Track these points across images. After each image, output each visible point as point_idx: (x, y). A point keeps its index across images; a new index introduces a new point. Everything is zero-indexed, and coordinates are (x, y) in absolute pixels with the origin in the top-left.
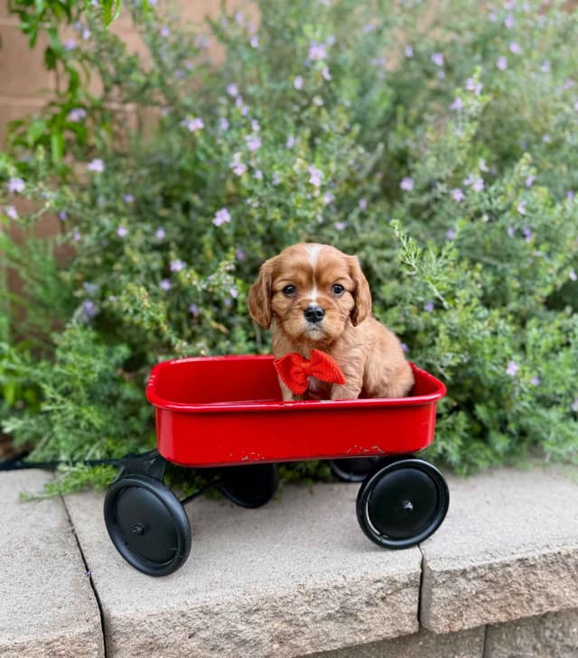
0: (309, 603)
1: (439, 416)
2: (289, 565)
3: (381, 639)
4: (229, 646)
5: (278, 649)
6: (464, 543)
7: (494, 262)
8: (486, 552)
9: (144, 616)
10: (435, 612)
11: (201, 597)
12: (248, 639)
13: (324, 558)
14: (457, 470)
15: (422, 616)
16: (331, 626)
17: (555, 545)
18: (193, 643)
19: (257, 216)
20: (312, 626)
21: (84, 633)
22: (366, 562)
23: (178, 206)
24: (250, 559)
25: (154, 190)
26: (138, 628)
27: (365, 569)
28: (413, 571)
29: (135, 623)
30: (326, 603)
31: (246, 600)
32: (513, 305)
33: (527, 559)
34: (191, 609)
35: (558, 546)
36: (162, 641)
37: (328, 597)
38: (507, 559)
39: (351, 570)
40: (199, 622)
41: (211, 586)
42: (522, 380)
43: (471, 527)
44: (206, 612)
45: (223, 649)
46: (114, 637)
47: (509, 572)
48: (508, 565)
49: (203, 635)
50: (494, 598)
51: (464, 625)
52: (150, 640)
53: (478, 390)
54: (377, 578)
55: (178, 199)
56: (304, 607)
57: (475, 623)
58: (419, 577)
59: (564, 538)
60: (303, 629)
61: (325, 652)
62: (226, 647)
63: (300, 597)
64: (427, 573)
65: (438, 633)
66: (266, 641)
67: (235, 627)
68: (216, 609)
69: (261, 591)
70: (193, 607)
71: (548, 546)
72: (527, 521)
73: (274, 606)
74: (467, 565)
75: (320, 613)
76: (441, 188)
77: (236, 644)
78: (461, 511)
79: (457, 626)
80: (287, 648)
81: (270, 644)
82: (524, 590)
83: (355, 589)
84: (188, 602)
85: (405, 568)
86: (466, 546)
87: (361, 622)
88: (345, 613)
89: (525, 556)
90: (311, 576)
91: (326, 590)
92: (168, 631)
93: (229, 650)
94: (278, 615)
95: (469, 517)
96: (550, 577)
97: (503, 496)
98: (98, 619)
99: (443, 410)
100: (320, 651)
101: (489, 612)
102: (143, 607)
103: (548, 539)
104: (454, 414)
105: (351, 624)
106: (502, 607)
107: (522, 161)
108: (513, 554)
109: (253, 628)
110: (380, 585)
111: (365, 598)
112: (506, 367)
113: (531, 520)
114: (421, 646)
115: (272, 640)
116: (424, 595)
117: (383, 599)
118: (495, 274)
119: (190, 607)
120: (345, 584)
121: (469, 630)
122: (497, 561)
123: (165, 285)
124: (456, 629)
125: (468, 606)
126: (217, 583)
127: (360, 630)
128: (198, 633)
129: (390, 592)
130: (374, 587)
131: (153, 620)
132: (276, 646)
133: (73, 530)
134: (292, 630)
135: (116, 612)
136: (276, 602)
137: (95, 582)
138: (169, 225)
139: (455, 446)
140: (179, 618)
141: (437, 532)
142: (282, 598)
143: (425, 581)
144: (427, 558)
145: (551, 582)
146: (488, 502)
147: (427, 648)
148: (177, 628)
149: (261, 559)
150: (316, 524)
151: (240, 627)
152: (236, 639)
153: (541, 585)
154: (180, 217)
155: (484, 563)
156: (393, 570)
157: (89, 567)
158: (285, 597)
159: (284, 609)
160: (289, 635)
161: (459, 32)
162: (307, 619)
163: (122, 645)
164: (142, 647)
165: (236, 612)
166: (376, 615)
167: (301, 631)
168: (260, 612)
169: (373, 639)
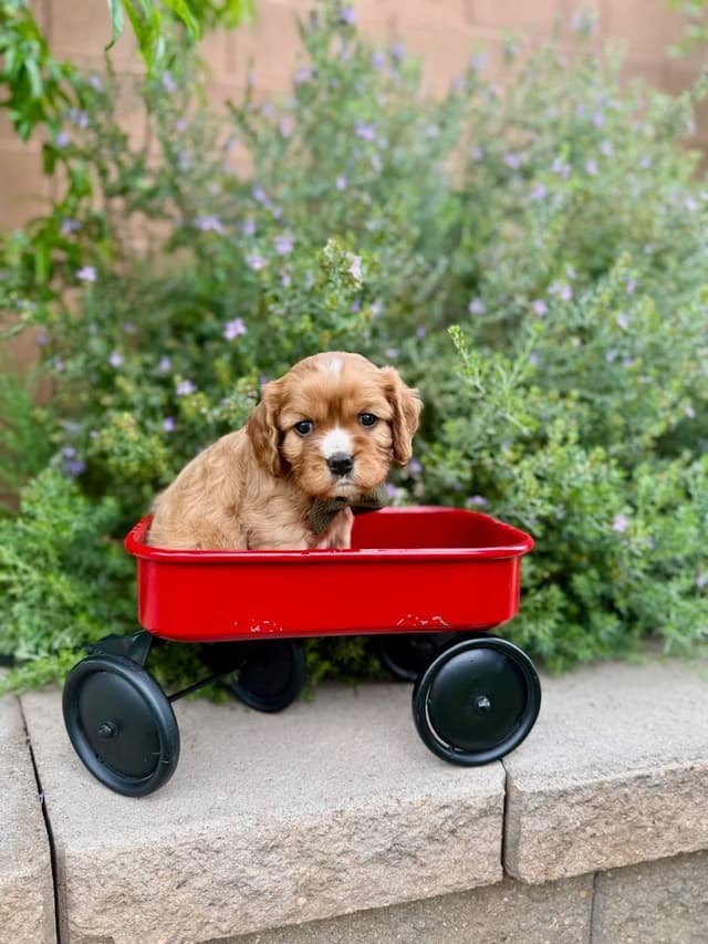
0: (350, 838)
1: (524, 592)
2: (321, 785)
3: (450, 891)
4: (235, 899)
5: (304, 905)
6: (562, 756)
7: (589, 395)
8: (593, 766)
9: (114, 854)
10: (525, 852)
11: (196, 827)
12: (262, 890)
13: (370, 776)
14: (550, 664)
15: (507, 859)
16: (378, 871)
17: (685, 758)
18: (183, 896)
19: (283, 328)
20: (353, 872)
21: (24, 878)
22: (428, 781)
23: (189, 337)
24: (267, 778)
25: (162, 317)
26: (104, 872)
27: (427, 789)
28: (495, 793)
29: (99, 864)
30: (373, 837)
31: (259, 833)
32: (617, 448)
33: (648, 777)
34: (182, 845)
35: (690, 759)
36: (139, 892)
37: (376, 830)
38: (623, 776)
39: (408, 790)
40: (192, 864)
41: (212, 812)
42: (633, 539)
43: (571, 735)
44: (202, 849)
45: (226, 904)
46: (69, 886)
47: (626, 795)
48: (624, 785)
49: (199, 883)
50: (605, 831)
51: (566, 871)
52: (121, 890)
53: (574, 558)
54: (444, 803)
55: (190, 329)
56: (342, 843)
57: (582, 868)
58: (502, 801)
59: (698, 749)
60: (342, 875)
61: (371, 909)
62: (231, 901)
63: (337, 828)
64: (513, 795)
65: (530, 882)
66: (288, 893)
67: (243, 871)
68: (217, 845)
69: (281, 820)
70: (184, 841)
71: (676, 759)
72: (645, 727)
73: (299, 841)
74: (568, 784)
75: (366, 853)
76: (521, 301)
77: (245, 896)
78: (557, 715)
79: (557, 872)
80: (317, 903)
81: (294, 897)
82: (646, 821)
83: (414, 817)
84: (178, 835)
85: (482, 789)
86: (566, 759)
87: (423, 865)
88: (401, 853)
89: (647, 773)
90: (351, 799)
91: (372, 819)
92: (147, 877)
93: (235, 906)
94: (304, 854)
95: (567, 723)
96: (681, 802)
97: (611, 698)
98: (46, 858)
99: (528, 582)
100: (366, 908)
101: (600, 852)
102: (114, 842)
103: (676, 750)
104: (545, 588)
105: (409, 868)
106: (616, 845)
107: (620, 262)
108: (629, 769)
109: (270, 873)
110: (448, 812)
111: (427, 831)
112: (611, 523)
113: (650, 726)
114: (506, 903)
115: (296, 891)
116: (510, 829)
117: (453, 832)
118: (592, 410)
119: (179, 842)
120: (400, 810)
121: (573, 878)
122: (609, 779)
123: (168, 425)
124: (554, 877)
125: (571, 843)
126: (219, 808)
127: (421, 878)
128: (191, 881)
129: (461, 823)
130: (440, 814)
131: (125, 860)
132: (302, 901)
133: (28, 741)
134: (325, 875)
135: (75, 849)
136: (302, 836)
137: (48, 807)
138: (177, 358)
139: (547, 629)
140: (163, 858)
141: (525, 742)
142: (310, 829)
143: (511, 807)
144: (512, 775)
145: (682, 810)
146: (592, 705)
147: (514, 906)
148: (161, 873)
149: (283, 778)
150: (361, 733)
151: (251, 871)
152: (246, 890)
153: (669, 813)
154: (193, 350)
155: (591, 781)
156: (467, 790)
157: (43, 788)
158: (315, 828)
159: (315, 846)
160: (322, 885)
161: (538, 130)
162: (346, 861)
163: (81, 898)
164: (109, 900)
165: (247, 849)
166: (443, 857)
167: (336, 879)
168: (280, 850)
169: (439, 891)
